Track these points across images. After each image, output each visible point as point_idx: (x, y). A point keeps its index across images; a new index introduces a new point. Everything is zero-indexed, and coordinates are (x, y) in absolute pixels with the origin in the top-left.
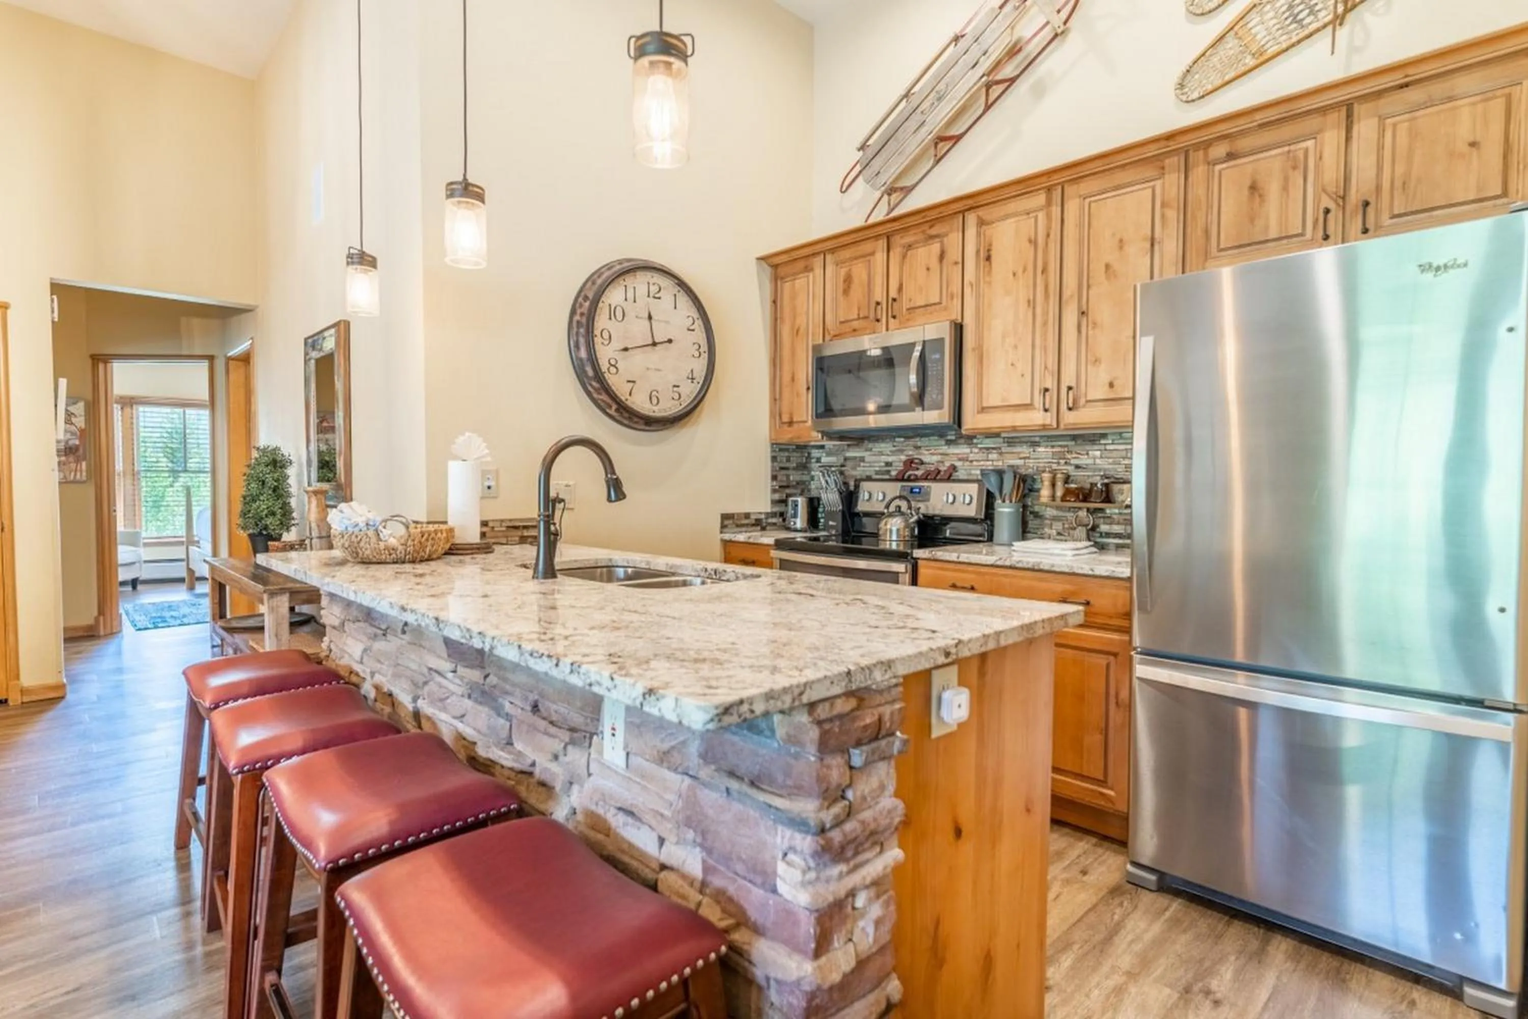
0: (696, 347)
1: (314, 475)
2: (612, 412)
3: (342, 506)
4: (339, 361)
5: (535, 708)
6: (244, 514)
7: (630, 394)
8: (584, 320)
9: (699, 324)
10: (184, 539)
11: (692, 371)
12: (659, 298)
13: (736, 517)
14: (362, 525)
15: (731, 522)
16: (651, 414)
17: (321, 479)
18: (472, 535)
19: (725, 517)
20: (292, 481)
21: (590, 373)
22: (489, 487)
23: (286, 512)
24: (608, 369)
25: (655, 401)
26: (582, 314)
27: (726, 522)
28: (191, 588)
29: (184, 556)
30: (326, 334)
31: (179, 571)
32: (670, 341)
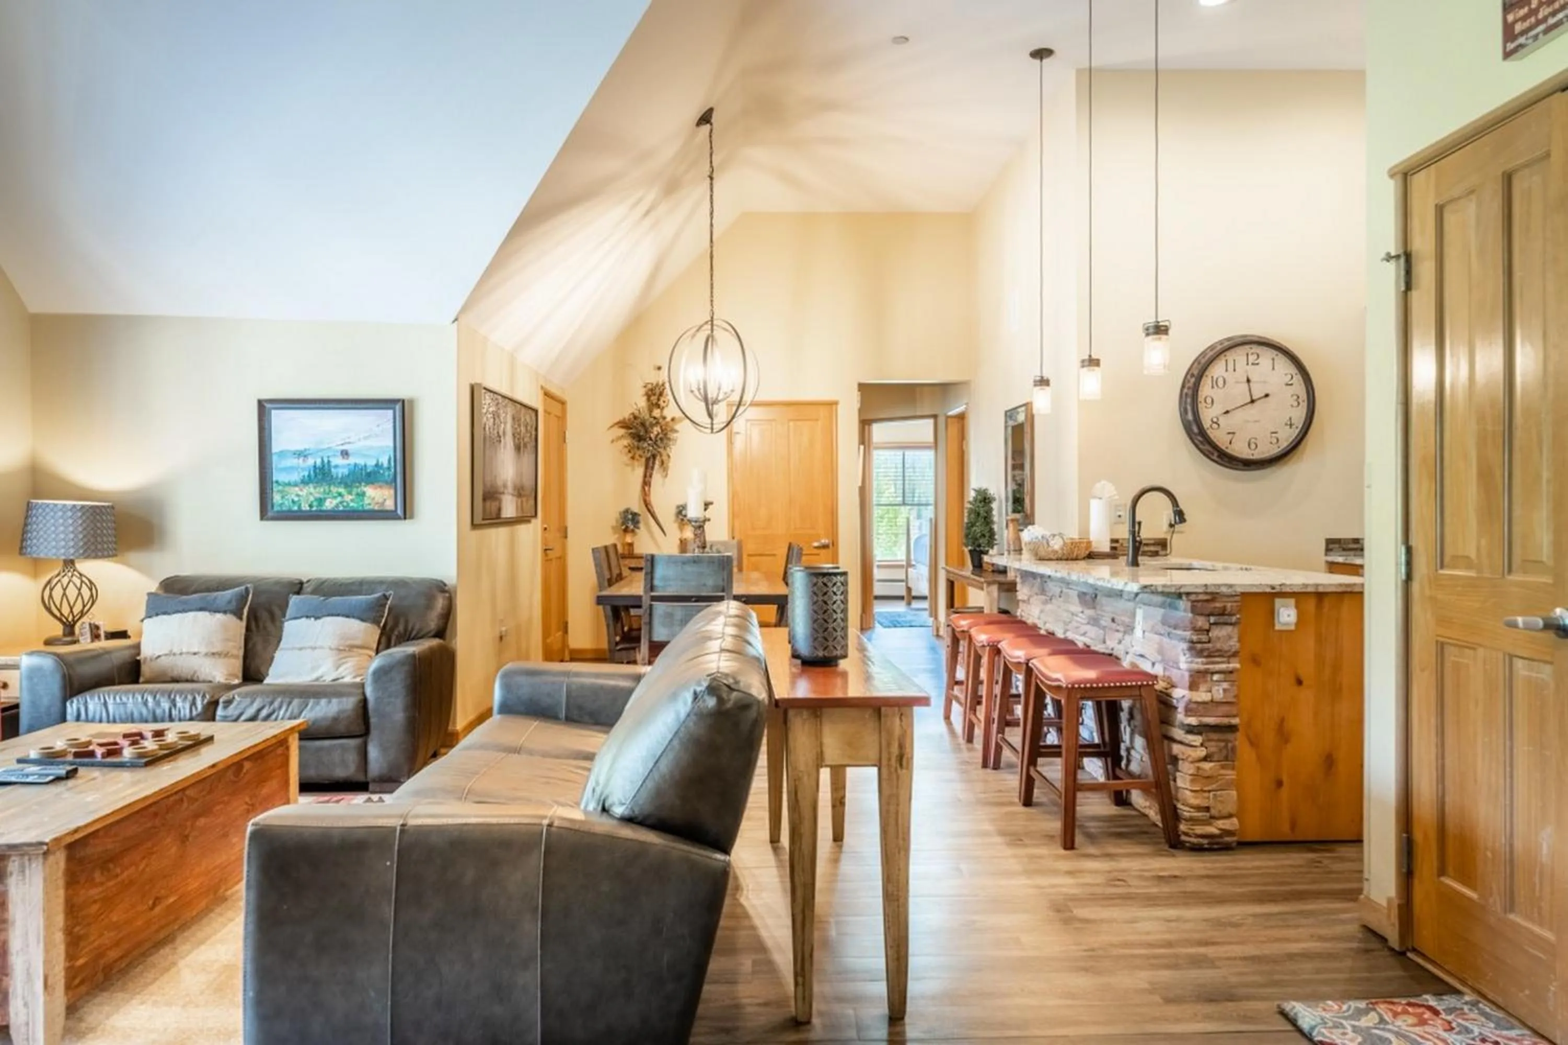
0: (1295, 397)
1: (1010, 509)
2: (1215, 458)
3: (1030, 527)
4: (1027, 429)
5: (1113, 620)
6: (967, 536)
7: (1230, 443)
8: (1190, 392)
9: (1298, 379)
10: (904, 563)
11: (1290, 419)
12: (1258, 364)
13: (1342, 541)
14: (1040, 537)
15: (1337, 546)
16: (1251, 457)
17: (1014, 511)
18: (1106, 548)
19: (1329, 542)
20: (995, 513)
21: (1195, 430)
22: (1120, 516)
23: (992, 534)
24: (1211, 426)
25: (1253, 446)
26: (1189, 388)
27: (1331, 546)
28: (909, 604)
29: (904, 577)
30: (1020, 410)
31: (900, 590)
32: (1267, 396)
